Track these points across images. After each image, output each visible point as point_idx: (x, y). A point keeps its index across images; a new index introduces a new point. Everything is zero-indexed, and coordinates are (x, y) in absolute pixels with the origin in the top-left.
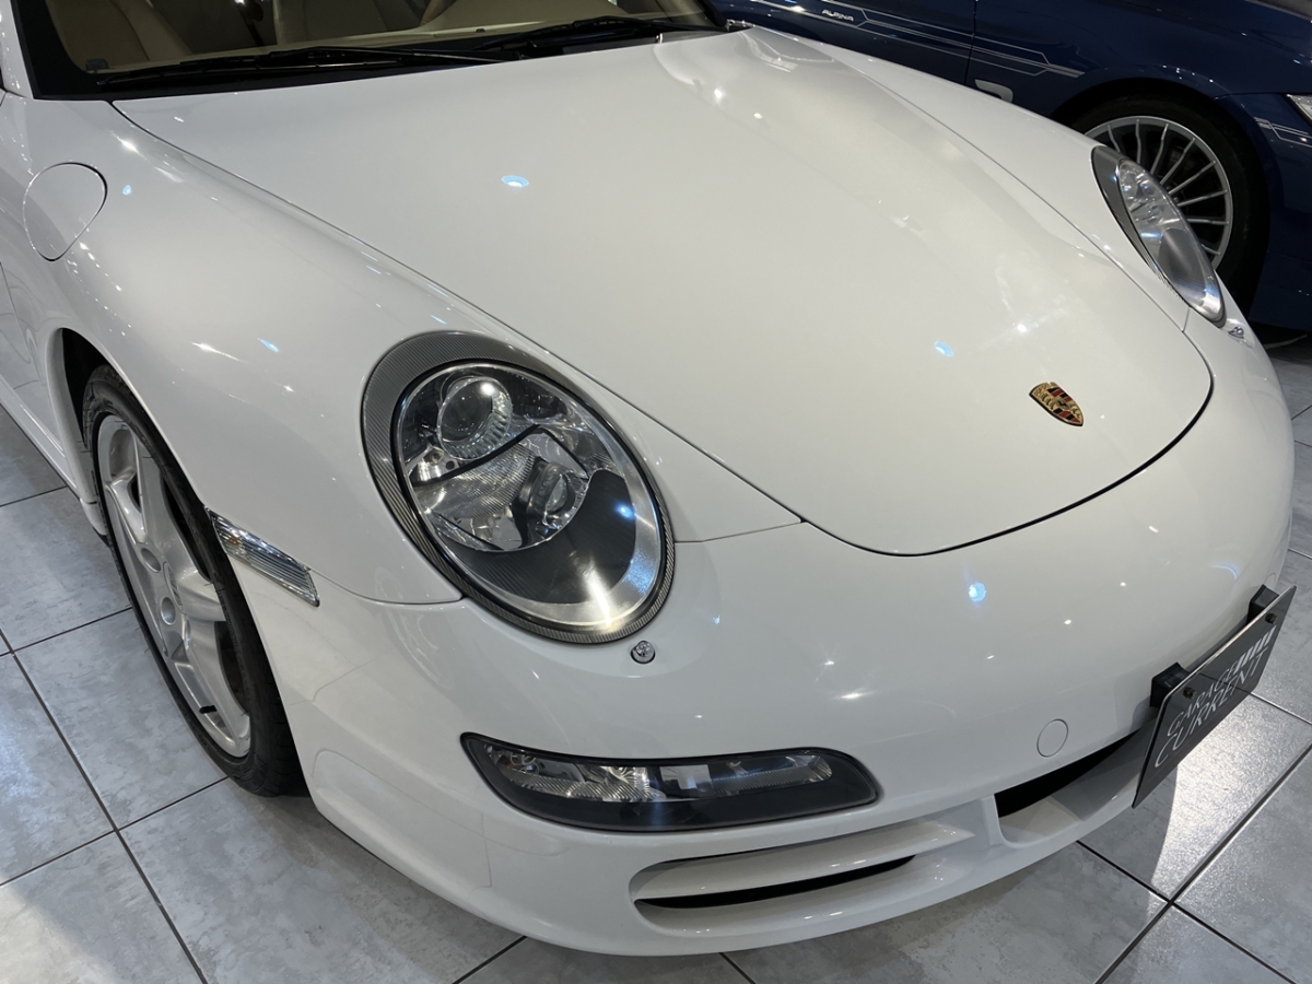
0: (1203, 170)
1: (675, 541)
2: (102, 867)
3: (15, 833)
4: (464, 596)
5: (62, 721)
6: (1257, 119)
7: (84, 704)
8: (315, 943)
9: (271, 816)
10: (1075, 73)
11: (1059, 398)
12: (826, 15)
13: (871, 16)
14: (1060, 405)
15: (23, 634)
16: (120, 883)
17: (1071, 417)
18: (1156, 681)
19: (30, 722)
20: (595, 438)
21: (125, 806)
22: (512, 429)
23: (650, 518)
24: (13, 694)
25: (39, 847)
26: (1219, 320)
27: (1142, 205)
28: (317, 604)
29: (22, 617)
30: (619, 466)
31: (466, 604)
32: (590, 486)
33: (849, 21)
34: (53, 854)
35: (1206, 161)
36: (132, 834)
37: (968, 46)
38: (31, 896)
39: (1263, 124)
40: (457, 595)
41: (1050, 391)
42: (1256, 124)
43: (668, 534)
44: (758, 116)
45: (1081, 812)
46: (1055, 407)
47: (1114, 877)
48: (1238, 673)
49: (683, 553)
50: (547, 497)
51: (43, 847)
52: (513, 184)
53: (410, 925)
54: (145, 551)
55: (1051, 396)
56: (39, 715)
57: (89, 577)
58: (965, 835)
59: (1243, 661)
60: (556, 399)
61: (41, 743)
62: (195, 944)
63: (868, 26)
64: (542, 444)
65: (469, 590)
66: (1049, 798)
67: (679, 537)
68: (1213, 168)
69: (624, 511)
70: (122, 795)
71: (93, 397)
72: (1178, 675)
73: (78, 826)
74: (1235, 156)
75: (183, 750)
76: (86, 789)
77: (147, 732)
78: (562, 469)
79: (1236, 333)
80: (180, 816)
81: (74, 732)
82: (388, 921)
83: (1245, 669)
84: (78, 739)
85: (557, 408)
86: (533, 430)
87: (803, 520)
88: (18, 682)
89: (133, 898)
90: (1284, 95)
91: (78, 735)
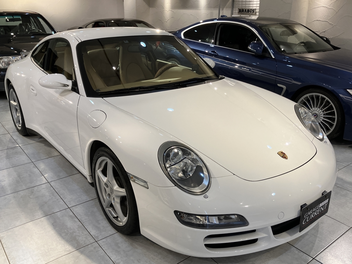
0: (329, 105)
1: (211, 178)
2: (95, 248)
3: (76, 241)
4: (175, 186)
5: (82, 221)
6: (340, 95)
7: (86, 218)
8: (139, 262)
9: (127, 240)
10: (300, 83)
11: (283, 154)
12: (242, 69)
13: (253, 69)
14: (283, 155)
15: (71, 204)
16: (99, 251)
17: (285, 158)
18: (301, 206)
19: (75, 221)
20: (197, 159)
21: (97, 237)
22: (182, 157)
23: (206, 173)
24: (71, 216)
25: (82, 244)
26: (321, 140)
27: (306, 116)
28: (148, 188)
29: (70, 201)
30: (201, 164)
31: (176, 187)
32: (196, 167)
33: (248, 70)
34: (85, 245)
35: (330, 103)
36: (100, 242)
37: (275, 77)
38: (82, 253)
39: (341, 95)
40: (174, 186)
41: (281, 153)
42: (339, 95)
43: (210, 176)
44: (225, 94)
45: (291, 234)
46: (282, 156)
47: (302, 253)
48: (321, 207)
49: (213, 180)
50: (188, 169)
51: (83, 244)
52: (170, 110)
53: (157, 259)
54: (105, 184)
55: (281, 154)
56: (76, 220)
57: (82, 193)
58: (266, 235)
59: (321, 205)
60: (189, 152)
61: (78, 225)
62: (115, 262)
63: (252, 72)
64: (186, 160)
65: (176, 185)
66: (285, 232)
67: (212, 177)
68: (331, 105)
69: (202, 175)
70: (96, 235)
71: (99, 153)
72: (305, 205)
73: (89, 240)
74: (336, 102)
75: (107, 227)
76: (89, 234)
77: (99, 224)
78: (190, 164)
79: (326, 142)
80: (109, 239)
81: (85, 223)
82: (153, 259)
83: (322, 207)
84: (86, 225)
85: (190, 154)
86: (185, 158)
87: (234, 175)
88: (72, 214)
89: (102, 253)
90: (345, 90)
91: (86, 224)
